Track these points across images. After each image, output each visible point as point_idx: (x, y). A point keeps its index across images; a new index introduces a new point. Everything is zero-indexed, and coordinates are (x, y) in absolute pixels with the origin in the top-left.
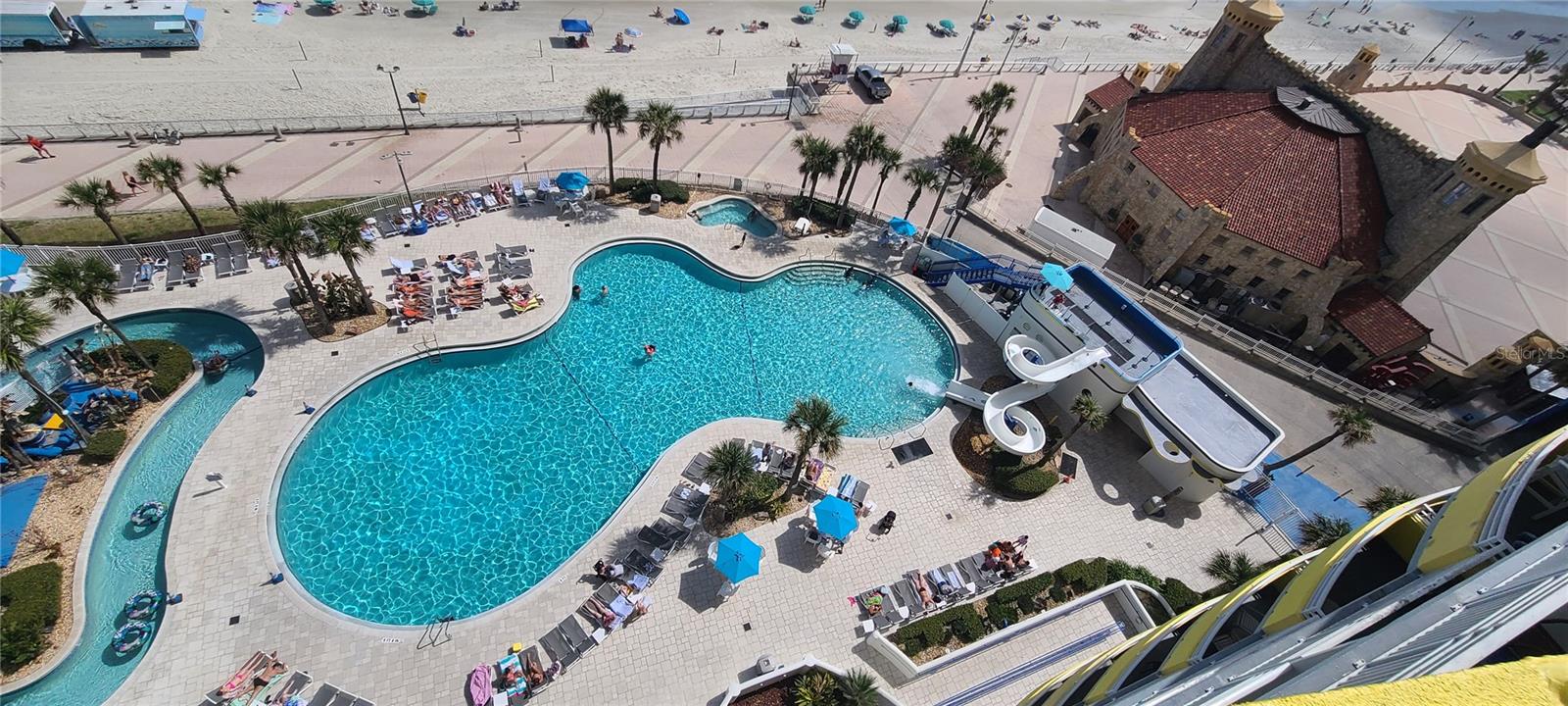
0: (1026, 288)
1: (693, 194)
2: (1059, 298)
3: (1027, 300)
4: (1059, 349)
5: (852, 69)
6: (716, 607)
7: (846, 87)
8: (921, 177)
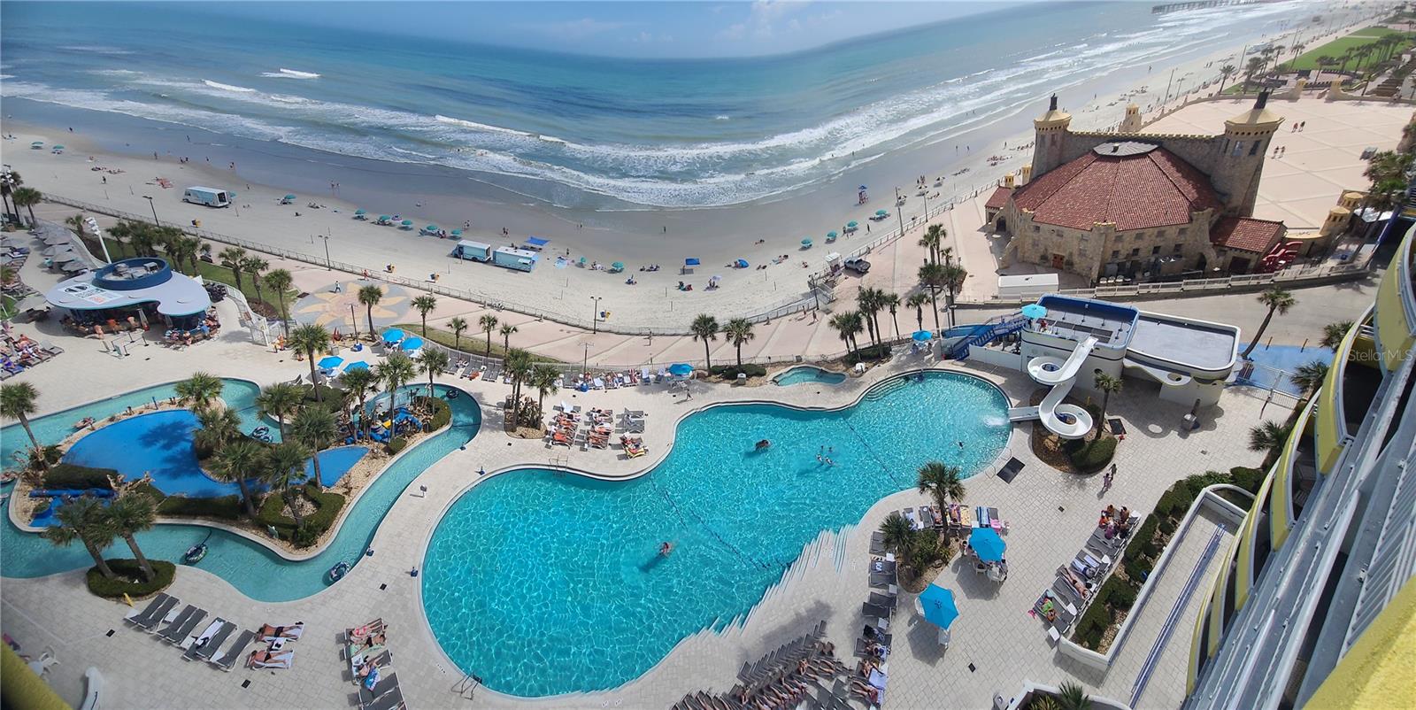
0: (1019, 328)
2: (1042, 323)
3: (1025, 336)
4: (1065, 353)
5: (842, 264)
7: (844, 276)
8: (916, 301)
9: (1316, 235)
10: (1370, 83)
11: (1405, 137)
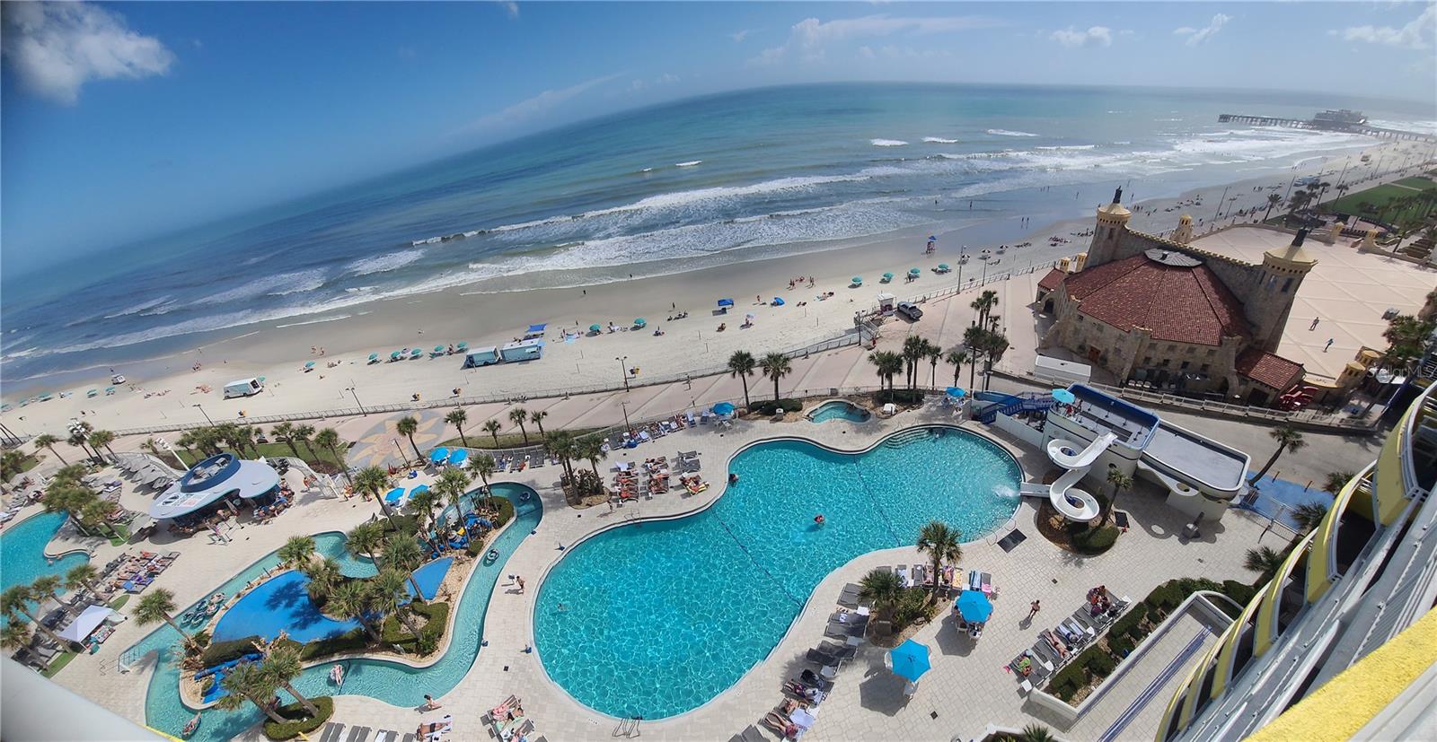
0: (1047, 409)
1: (804, 404)
2: (1070, 408)
3: (1050, 416)
4: (1084, 442)
5: (895, 306)
6: (905, 705)
7: (894, 317)
8: (957, 359)
9: (1332, 384)
10: (1403, 239)
11: (1428, 304)
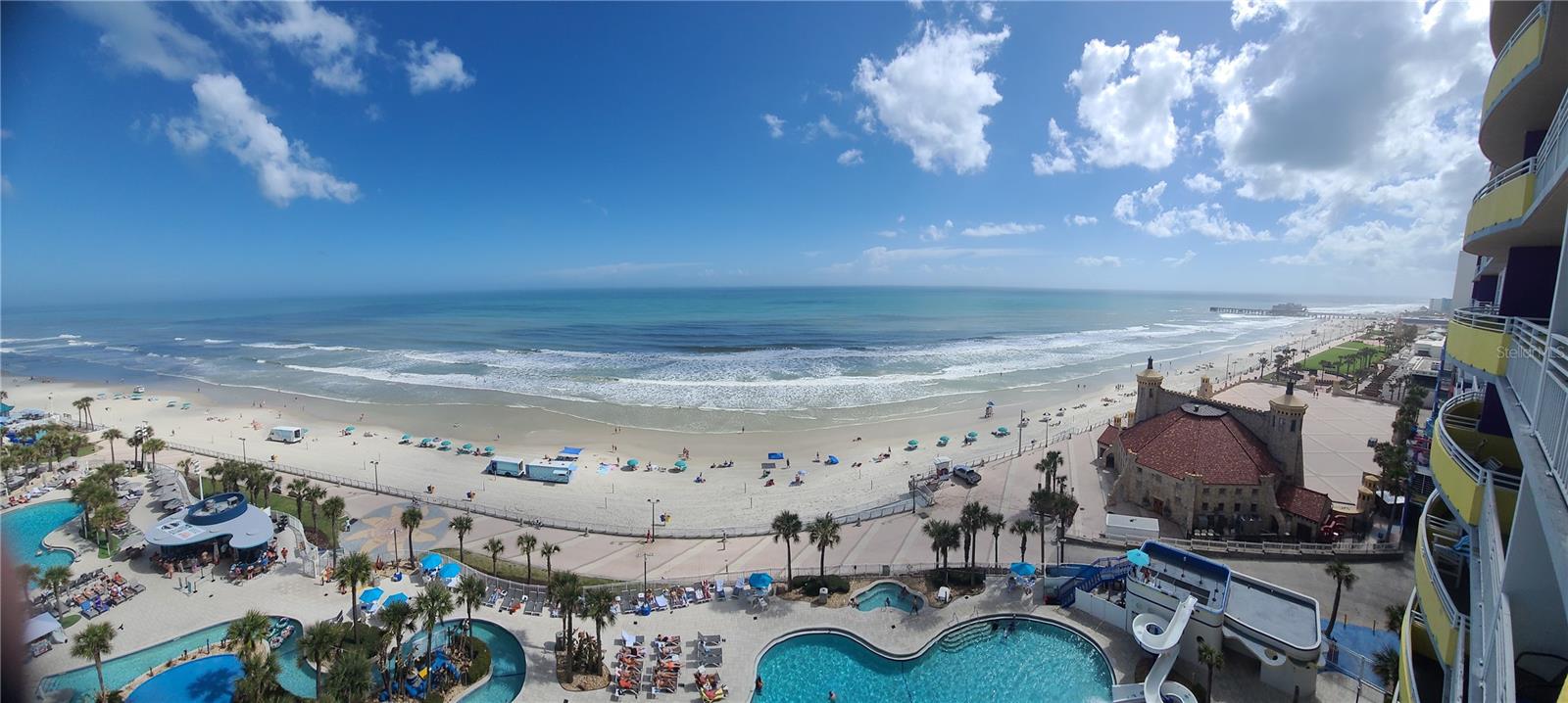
0: (1124, 576)
1: (851, 585)
2: (1147, 572)
3: (1130, 585)
4: (1169, 614)
5: (950, 470)
7: (950, 482)
8: (1023, 527)
9: (1354, 510)
